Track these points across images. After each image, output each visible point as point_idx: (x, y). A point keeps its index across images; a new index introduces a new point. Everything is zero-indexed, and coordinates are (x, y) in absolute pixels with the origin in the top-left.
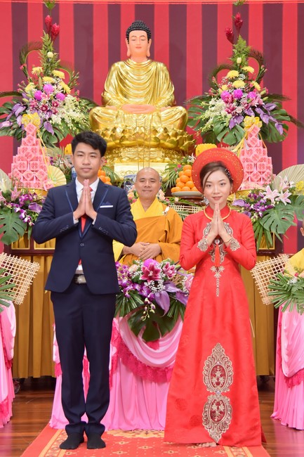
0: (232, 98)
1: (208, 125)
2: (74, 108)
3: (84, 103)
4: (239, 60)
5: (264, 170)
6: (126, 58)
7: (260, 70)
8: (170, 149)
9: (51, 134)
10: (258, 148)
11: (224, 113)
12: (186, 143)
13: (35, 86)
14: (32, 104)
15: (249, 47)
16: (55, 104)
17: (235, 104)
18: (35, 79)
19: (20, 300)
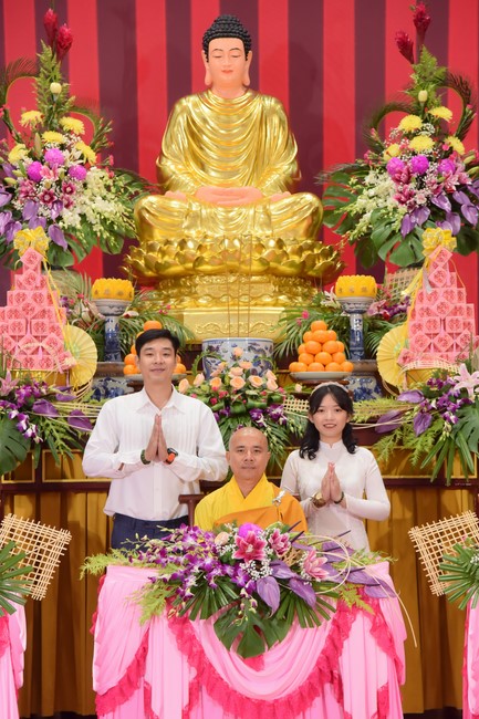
0: (409, 173)
1: (362, 226)
2: (104, 192)
3: (122, 181)
4: (423, 95)
5: (458, 331)
6: (203, 89)
7: (465, 113)
8: (288, 276)
9: (61, 248)
10: (449, 289)
11: (392, 202)
12: (320, 263)
13: (27, 152)
14: (24, 189)
15: (443, 69)
16: (69, 189)
17: (412, 185)
18: (27, 137)
19: (40, 592)
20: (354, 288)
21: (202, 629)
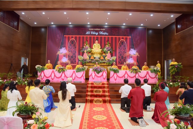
0: (107, 48)
1: (104, 51)
3: (90, 48)
6: (95, 43)
7: (110, 45)
9: (87, 52)
10: (109, 55)
13: (85, 46)
16: (87, 49)
19: (86, 70)
20: (104, 54)
21: (95, 72)
